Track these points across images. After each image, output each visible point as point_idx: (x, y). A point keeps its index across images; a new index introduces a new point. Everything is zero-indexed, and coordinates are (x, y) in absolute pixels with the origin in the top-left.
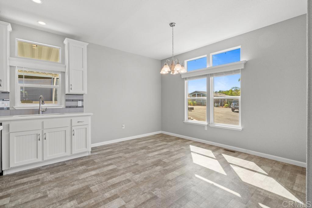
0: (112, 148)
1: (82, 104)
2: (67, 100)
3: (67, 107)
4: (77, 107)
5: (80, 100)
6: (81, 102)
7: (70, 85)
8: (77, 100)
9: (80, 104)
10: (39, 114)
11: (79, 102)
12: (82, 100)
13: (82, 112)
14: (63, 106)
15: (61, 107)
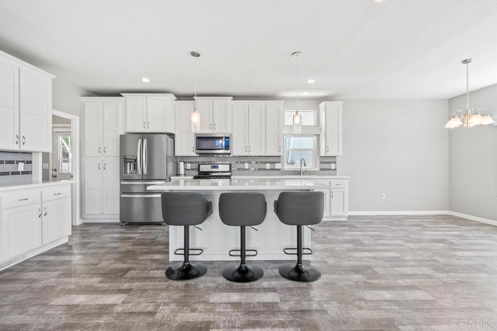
0: (370, 219)
1: (335, 166)
2: (321, 163)
3: (321, 169)
4: (330, 169)
5: (333, 163)
6: (334, 164)
7: (326, 147)
8: (330, 163)
9: (333, 166)
10: (300, 175)
11: (332, 164)
12: (335, 163)
13: (336, 175)
14: (318, 169)
15: (316, 170)
